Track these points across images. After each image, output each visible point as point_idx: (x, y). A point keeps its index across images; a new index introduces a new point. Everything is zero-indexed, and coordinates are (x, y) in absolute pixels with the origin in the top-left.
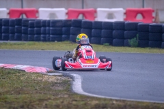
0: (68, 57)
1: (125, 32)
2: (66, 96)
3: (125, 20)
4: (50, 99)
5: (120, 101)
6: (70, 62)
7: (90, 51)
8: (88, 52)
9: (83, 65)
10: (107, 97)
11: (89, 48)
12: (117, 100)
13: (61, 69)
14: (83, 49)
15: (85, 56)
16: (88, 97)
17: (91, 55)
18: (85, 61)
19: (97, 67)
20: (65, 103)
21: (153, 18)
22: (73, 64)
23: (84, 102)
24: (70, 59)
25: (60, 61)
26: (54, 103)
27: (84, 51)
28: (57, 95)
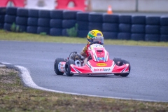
0: (74, 59)
1: (64, 21)
2: (20, 91)
3: (57, 8)
4: (4, 94)
5: (81, 97)
6: (77, 66)
7: (102, 51)
8: (99, 52)
9: (93, 69)
10: (66, 93)
11: (100, 47)
12: (78, 96)
13: (65, 74)
14: (93, 48)
15: (95, 57)
16: (45, 92)
17: (103, 56)
18: (95, 63)
19: (110, 71)
20: (23, 98)
21: (85, 6)
22: (80, 67)
23: (43, 98)
24: (76, 62)
25: (64, 64)
26: (11, 98)
27: (94, 52)
28: (10, 89)
